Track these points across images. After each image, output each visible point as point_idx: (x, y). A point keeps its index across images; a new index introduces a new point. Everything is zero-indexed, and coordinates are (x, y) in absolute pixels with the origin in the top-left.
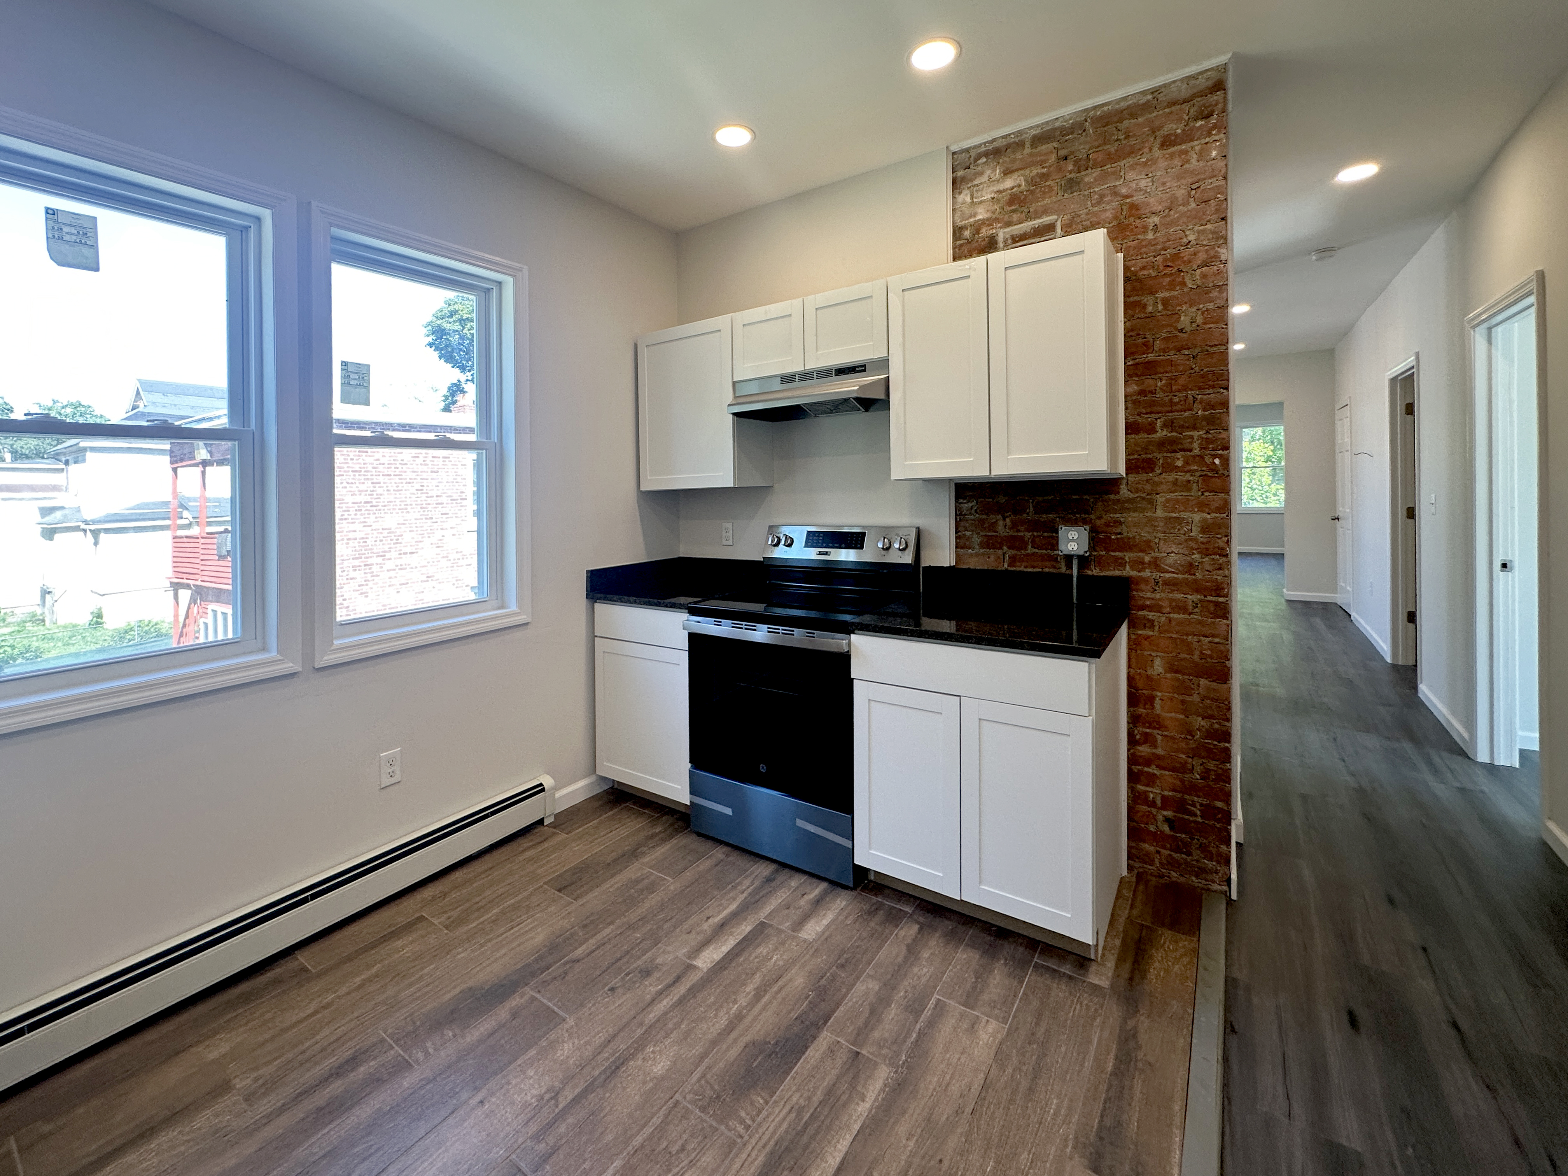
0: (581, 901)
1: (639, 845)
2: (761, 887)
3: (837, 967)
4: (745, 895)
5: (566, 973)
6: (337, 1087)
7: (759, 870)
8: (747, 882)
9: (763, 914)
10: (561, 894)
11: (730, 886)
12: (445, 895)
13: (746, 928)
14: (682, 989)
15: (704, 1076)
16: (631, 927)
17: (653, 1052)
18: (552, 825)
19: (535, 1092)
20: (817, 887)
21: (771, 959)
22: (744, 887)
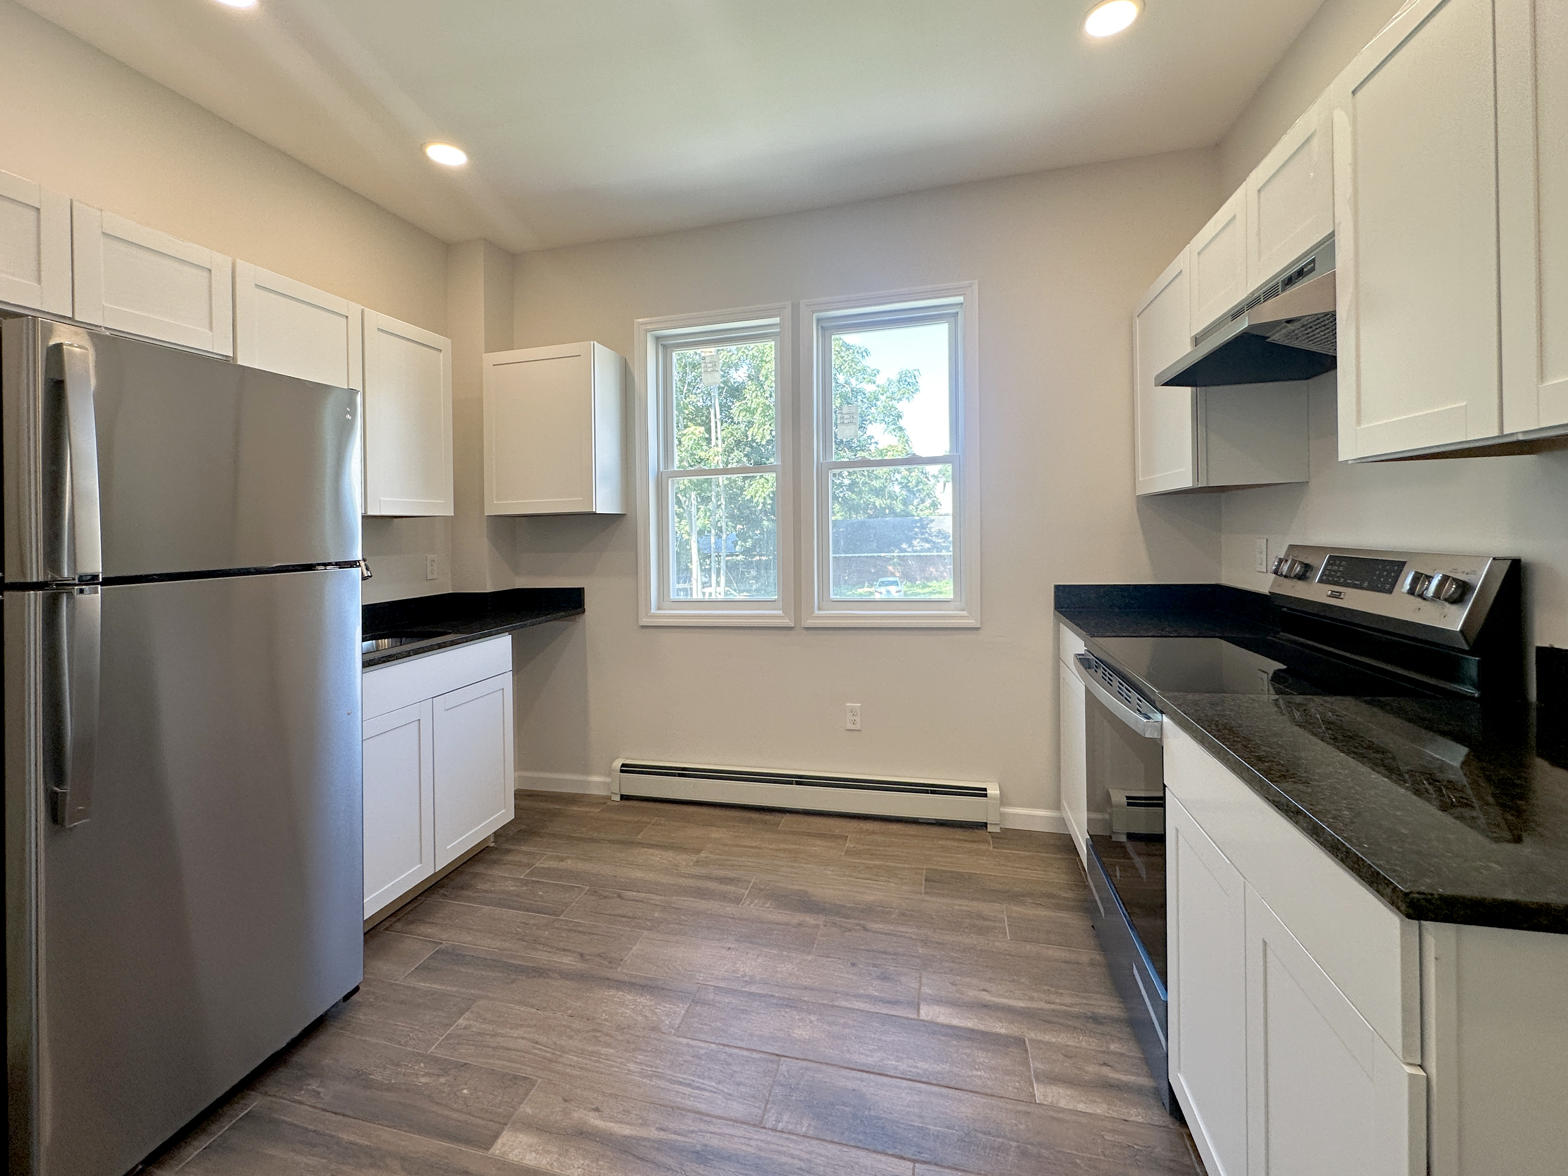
0: (928, 898)
1: (1031, 895)
2: (1077, 1017)
3: (1019, 1147)
4: (1048, 1006)
5: (850, 930)
6: (713, 885)
7: (1101, 1003)
8: (1069, 1000)
9: (1031, 1035)
10: (924, 883)
11: (1047, 988)
12: (873, 833)
13: (1000, 1028)
14: (885, 1010)
15: (807, 1069)
16: (925, 942)
17: (811, 1022)
18: (994, 835)
19: (747, 970)
20: (1138, 1075)
21: (976, 1070)
22: (1057, 1001)
